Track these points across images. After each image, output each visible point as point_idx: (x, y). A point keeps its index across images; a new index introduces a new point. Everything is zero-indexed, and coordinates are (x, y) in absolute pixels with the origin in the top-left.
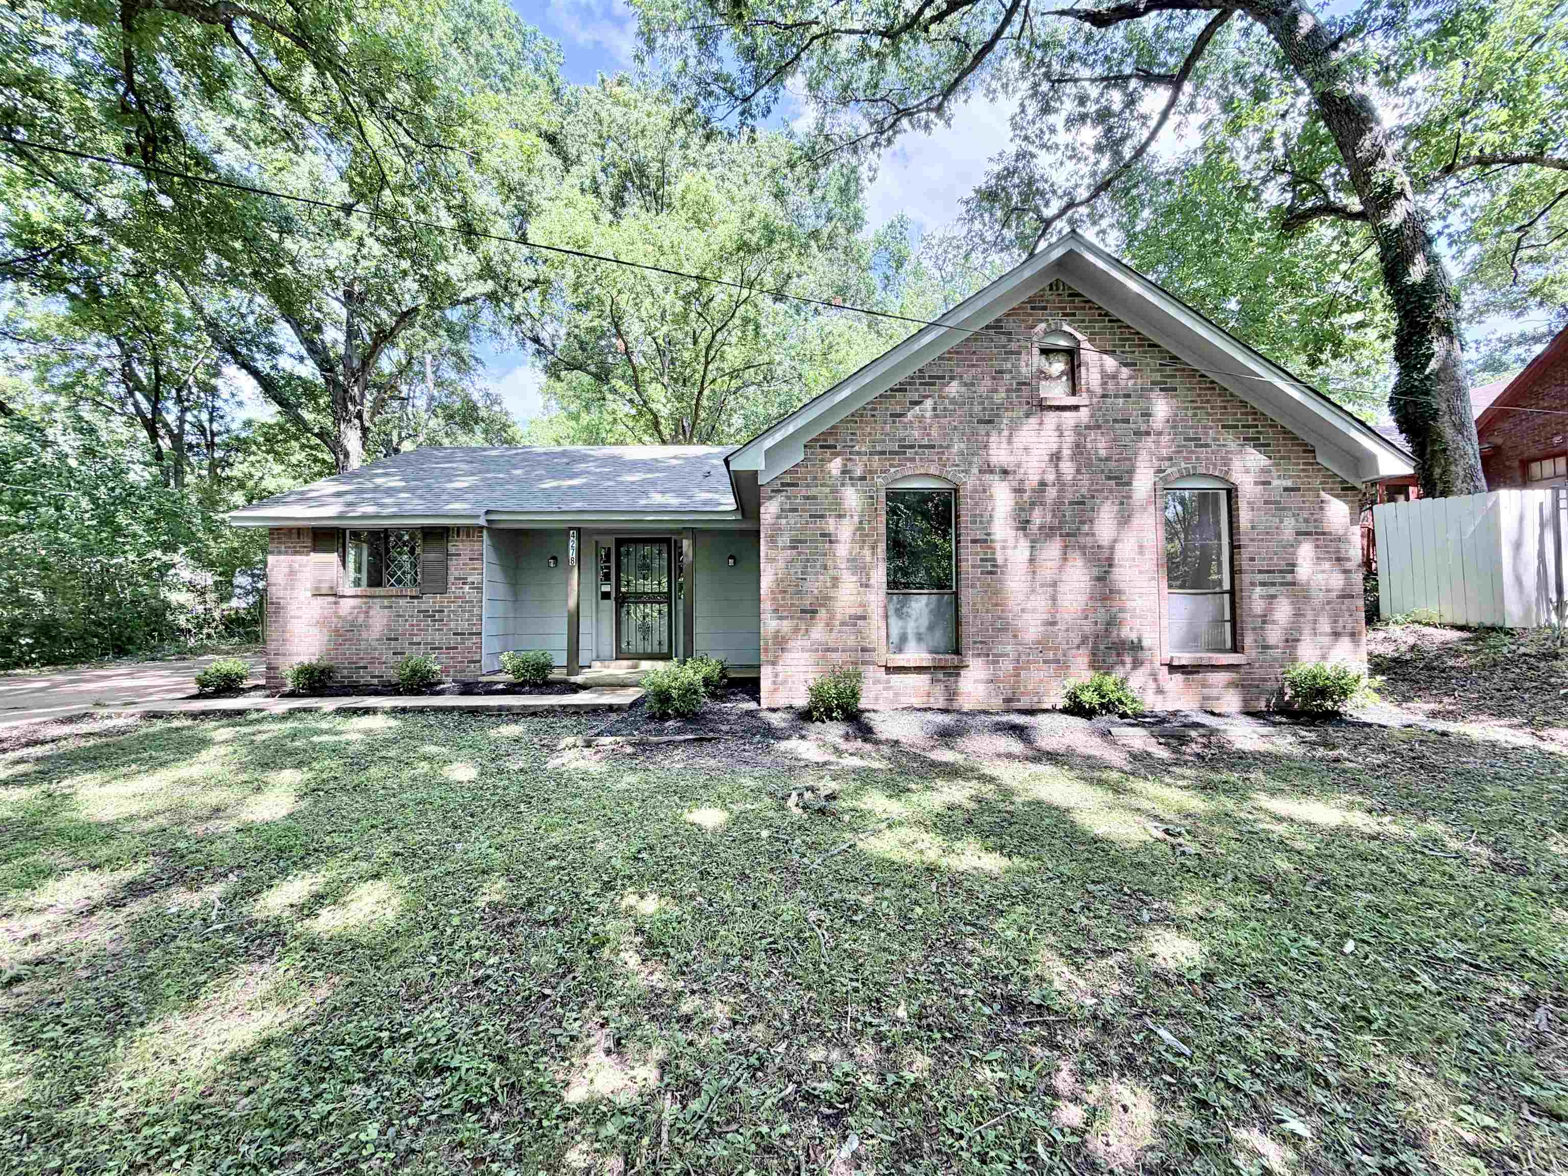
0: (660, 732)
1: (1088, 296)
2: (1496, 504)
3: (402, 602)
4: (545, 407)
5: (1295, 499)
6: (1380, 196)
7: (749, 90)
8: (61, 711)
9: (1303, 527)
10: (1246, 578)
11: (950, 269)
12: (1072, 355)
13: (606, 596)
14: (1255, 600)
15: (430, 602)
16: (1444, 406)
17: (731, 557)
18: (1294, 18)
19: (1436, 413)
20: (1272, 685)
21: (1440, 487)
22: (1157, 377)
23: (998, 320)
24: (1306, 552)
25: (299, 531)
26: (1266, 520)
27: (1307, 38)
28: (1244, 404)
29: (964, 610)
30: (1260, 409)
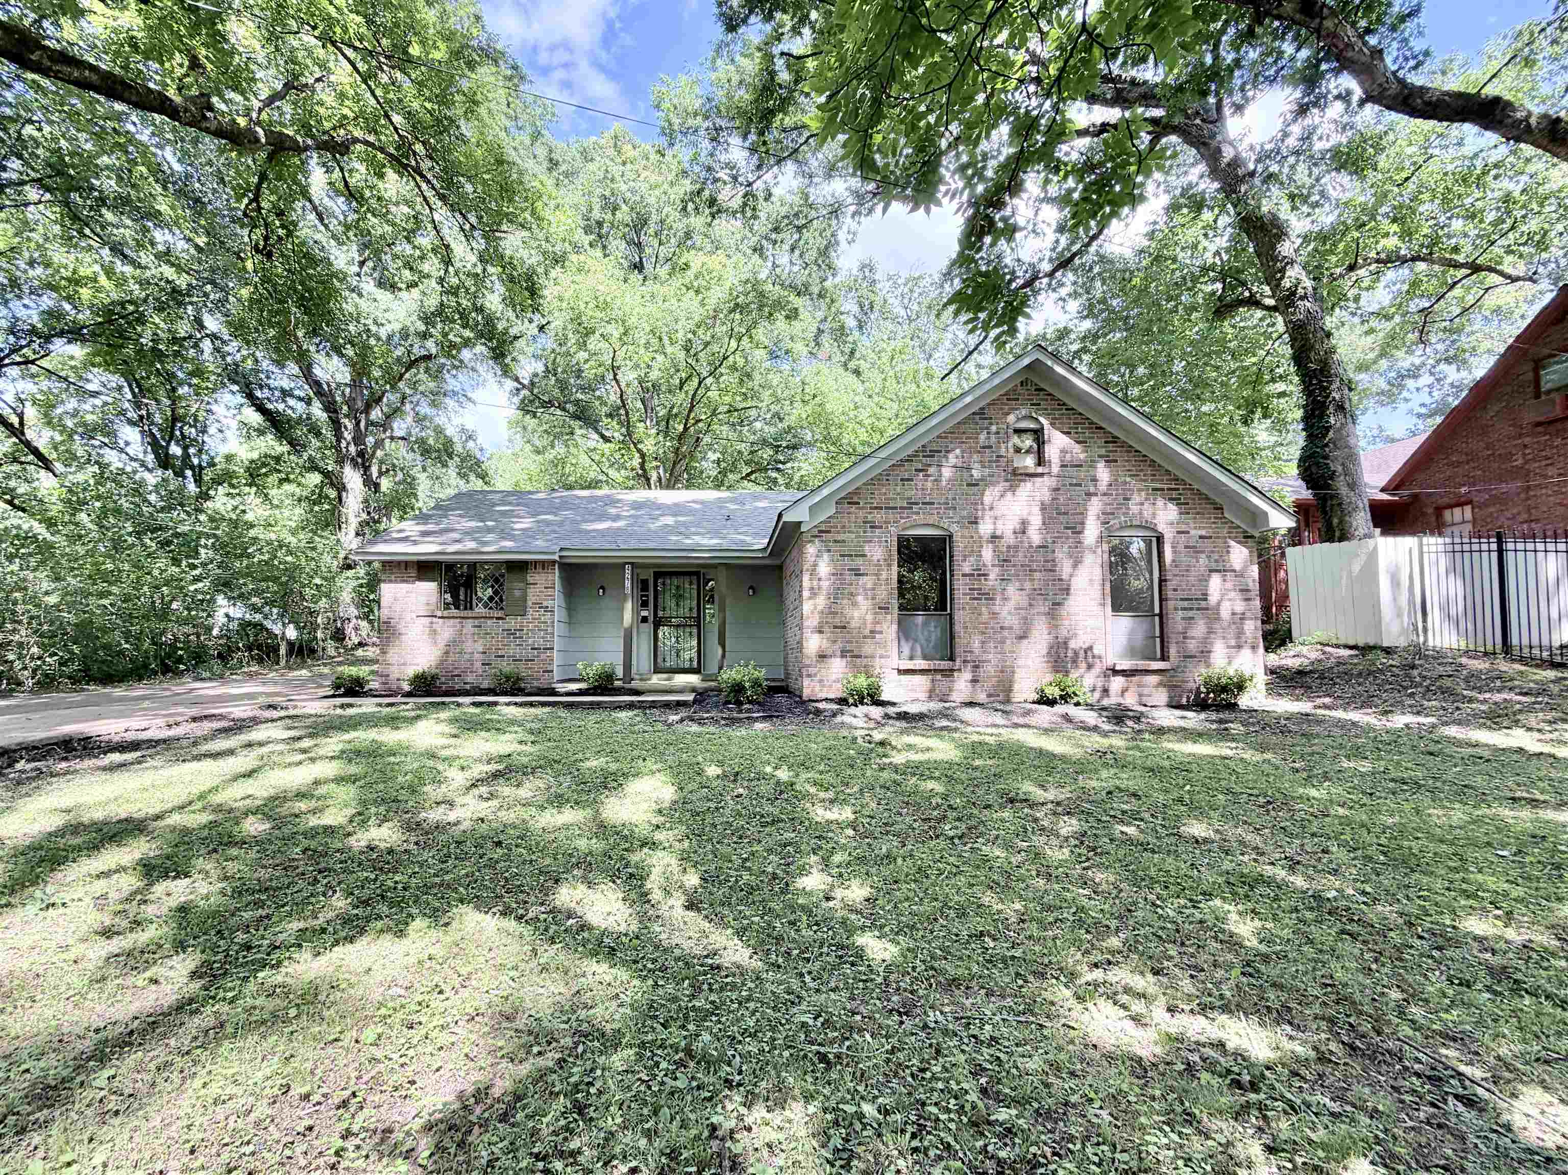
0: (740, 712)
1: (1050, 391)
2: (1375, 548)
3: (489, 622)
4: (510, 441)
5: (1208, 545)
6: (1288, 297)
7: (751, 177)
8: (195, 711)
9: (1214, 566)
10: (1171, 604)
11: (915, 307)
12: (1038, 434)
13: (645, 620)
14: (1176, 619)
15: (512, 623)
16: (1340, 469)
17: (751, 587)
18: (1219, 151)
19: (1333, 474)
20: (1193, 686)
21: (1337, 534)
22: (1103, 451)
23: (982, 409)
24: (1215, 584)
25: (407, 564)
26: (1184, 559)
27: (1229, 165)
28: (1168, 472)
29: (958, 628)
30: (1181, 476)
